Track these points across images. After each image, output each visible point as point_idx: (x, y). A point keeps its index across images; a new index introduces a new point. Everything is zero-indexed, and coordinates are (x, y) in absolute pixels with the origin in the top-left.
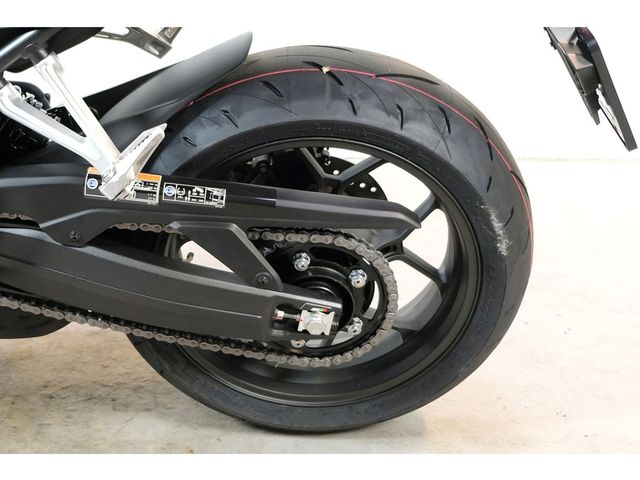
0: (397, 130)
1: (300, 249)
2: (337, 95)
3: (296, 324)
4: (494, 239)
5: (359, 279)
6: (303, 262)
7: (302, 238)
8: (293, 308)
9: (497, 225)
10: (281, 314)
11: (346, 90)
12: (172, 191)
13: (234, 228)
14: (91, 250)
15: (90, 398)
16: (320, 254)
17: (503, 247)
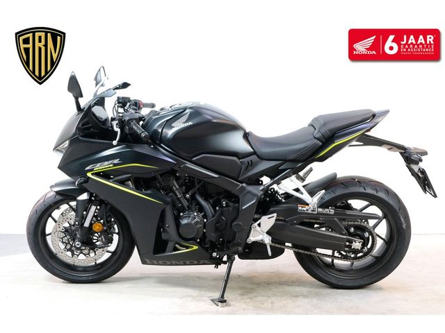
0: (376, 194)
1: (351, 226)
2: (360, 186)
3: (351, 246)
4: (401, 224)
5: (367, 235)
6: (352, 230)
7: (352, 223)
8: (351, 242)
9: (402, 220)
10: (347, 243)
11: (362, 184)
12: (320, 210)
13: (336, 219)
14: (298, 226)
15: (280, 284)
16: (357, 228)
17: (404, 226)
